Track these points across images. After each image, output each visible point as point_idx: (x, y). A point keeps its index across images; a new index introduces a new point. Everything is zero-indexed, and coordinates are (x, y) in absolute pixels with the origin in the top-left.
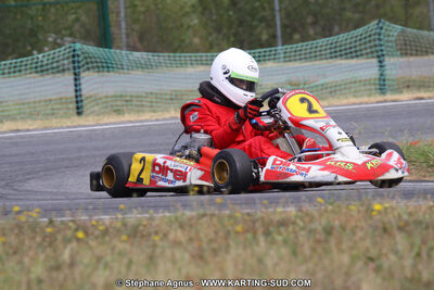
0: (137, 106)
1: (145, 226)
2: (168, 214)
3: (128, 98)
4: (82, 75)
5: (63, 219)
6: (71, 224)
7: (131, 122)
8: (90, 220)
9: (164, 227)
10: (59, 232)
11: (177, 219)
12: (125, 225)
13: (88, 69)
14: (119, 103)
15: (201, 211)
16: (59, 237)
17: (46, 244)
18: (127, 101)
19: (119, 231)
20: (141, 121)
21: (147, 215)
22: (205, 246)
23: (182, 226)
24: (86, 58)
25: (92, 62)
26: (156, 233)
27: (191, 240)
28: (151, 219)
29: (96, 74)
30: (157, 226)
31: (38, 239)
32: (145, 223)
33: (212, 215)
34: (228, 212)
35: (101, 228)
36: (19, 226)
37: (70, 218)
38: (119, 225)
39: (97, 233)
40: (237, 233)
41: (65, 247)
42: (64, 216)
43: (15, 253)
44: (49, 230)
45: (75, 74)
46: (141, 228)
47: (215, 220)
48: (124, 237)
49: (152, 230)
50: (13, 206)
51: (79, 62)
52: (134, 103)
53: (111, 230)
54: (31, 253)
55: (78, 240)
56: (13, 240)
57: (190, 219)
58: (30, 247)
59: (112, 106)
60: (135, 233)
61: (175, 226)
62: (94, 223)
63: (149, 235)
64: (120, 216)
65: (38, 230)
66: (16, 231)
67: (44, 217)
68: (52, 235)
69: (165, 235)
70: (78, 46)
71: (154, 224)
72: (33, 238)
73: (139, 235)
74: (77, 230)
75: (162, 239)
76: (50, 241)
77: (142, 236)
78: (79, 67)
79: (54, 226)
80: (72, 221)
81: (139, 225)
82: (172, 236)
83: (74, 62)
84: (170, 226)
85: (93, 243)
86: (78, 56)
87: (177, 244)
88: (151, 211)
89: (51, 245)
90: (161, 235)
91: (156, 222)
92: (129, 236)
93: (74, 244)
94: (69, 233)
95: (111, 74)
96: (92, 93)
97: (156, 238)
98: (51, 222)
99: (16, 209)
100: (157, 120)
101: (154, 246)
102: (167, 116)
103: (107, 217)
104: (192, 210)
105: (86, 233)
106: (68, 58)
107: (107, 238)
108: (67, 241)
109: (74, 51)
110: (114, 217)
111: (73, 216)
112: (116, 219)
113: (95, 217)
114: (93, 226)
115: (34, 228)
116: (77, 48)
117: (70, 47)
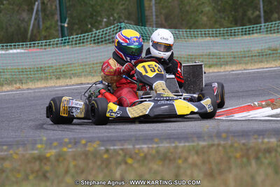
1: (172, 153)
2: (187, 144)
5: (116, 147)
6: (121, 152)
8: (134, 148)
9: (185, 154)
10: (112, 157)
12: (158, 152)
15: (211, 143)
16: (113, 161)
17: (103, 166)
19: (154, 157)
21: (173, 145)
22: (214, 167)
23: (197, 153)
26: (180, 158)
27: (204, 162)
28: (176, 147)
30: (181, 153)
31: (99, 163)
32: (172, 150)
33: (219, 145)
34: (229, 142)
35: (142, 155)
36: (86, 154)
37: (120, 147)
38: (154, 152)
39: (138, 158)
40: (236, 158)
41: (117, 169)
42: (114, 145)
43: (82, 172)
44: (106, 156)
46: (169, 154)
47: (220, 148)
49: (177, 156)
53: (148, 156)
54: (94, 172)
55: (126, 163)
56: (81, 163)
57: (203, 147)
58: (92, 169)
60: (166, 158)
61: (193, 152)
62: (136, 151)
63: (175, 159)
64: (155, 146)
65: (98, 156)
66: (83, 157)
67: (102, 146)
68: (107, 159)
69: (186, 160)
71: (178, 151)
72: (95, 162)
73: (167, 161)
74: (125, 156)
75: (183, 162)
76: (107, 164)
77: (170, 160)
79: (109, 154)
80: (122, 149)
81: (168, 152)
82: (190, 160)
84: (189, 153)
85: (136, 165)
87: (194, 165)
88: (177, 143)
89: (107, 166)
90: (183, 159)
91: (180, 150)
92: (161, 160)
93: (123, 167)
94: (120, 158)
97: (180, 162)
98: (107, 151)
99: (83, 142)
103: (145, 146)
104: (204, 140)
105: (131, 157)
107: (146, 162)
108: (118, 164)
109: (121, 28)
110: (150, 146)
111: (122, 145)
112: (152, 148)
113: (138, 147)
114: (136, 153)
115: (95, 154)
116: (122, 26)
117: (118, 26)
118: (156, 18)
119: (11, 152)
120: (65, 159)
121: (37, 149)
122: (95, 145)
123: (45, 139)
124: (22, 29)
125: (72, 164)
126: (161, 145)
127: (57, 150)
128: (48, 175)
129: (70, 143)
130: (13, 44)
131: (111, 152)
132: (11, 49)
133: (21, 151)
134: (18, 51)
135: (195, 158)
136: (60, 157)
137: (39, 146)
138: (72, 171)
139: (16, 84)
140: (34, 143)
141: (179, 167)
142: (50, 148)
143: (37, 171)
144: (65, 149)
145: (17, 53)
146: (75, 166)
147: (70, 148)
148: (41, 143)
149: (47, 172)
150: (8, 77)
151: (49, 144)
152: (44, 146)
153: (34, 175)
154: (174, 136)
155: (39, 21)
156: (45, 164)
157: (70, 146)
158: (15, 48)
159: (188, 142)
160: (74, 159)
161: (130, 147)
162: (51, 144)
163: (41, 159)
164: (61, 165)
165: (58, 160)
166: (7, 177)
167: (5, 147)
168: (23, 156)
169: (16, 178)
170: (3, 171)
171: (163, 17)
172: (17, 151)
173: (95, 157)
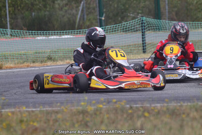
1: (178, 110)
2: (189, 104)
4: (146, 33)
5: (137, 106)
6: (141, 109)
8: (151, 106)
9: (188, 111)
10: (135, 112)
12: (168, 109)
13: (149, 30)
16: (135, 115)
17: (129, 118)
19: (165, 113)
21: (179, 104)
23: (196, 110)
24: (148, 24)
25: (151, 27)
26: (184, 114)
27: (201, 117)
28: (181, 106)
29: (153, 33)
31: (125, 116)
32: (178, 108)
35: (156, 111)
36: (116, 109)
38: (165, 109)
39: (154, 113)
41: (138, 120)
42: (137, 104)
43: (113, 123)
44: (130, 111)
45: (143, 32)
46: (176, 111)
48: (167, 115)
49: (182, 112)
51: (144, 26)
53: (161, 112)
54: (122, 123)
55: (145, 117)
56: (112, 116)
57: (201, 106)
58: (121, 120)
60: (173, 113)
61: (193, 110)
62: (152, 108)
63: (180, 114)
64: (166, 105)
65: (125, 111)
66: (114, 111)
67: (128, 104)
68: (131, 113)
69: (188, 115)
70: (144, 18)
72: (122, 116)
74: (144, 111)
75: (186, 117)
76: (131, 117)
77: (177, 115)
78: (145, 29)
80: (142, 107)
81: (175, 109)
82: (191, 115)
83: (142, 26)
84: (191, 110)
85: (152, 118)
86: (144, 23)
87: (194, 119)
88: (182, 103)
89: (131, 119)
90: (186, 114)
91: (184, 108)
92: (170, 115)
93: (143, 119)
94: (140, 113)
95: (161, 32)
96: (150, 42)
97: (184, 116)
98: (131, 108)
99: (114, 101)
101: (183, 120)
103: (159, 105)
105: (149, 112)
106: (139, 24)
107: (159, 116)
108: (139, 117)
109: (142, 21)
110: (162, 105)
111: (142, 104)
112: (164, 106)
113: (153, 105)
114: (152, 110)
115: (123, 110)
116: (144, 19)
117: (140, 19)
118: (169, 14)
119: (62, 107)
120: (101, 113)
121: (81, 106)
122: (123, 104)
123: (86, 98)
124: (72, 21)
125: (106, 117)
126: (172, 104)
127: (95, 107)
128: (89, 124)
129: (105, 102)
130: (64, 31)
131: (134, 108)
132: (63, 35)
133: (69, 106)
134: (69, 36)
135: (195, 114)
136: (97, 112)
137: (83, 103)
138: (106, 121)
140: (79, 101)
142: (90, 105)
143: (81, 121)
144: (101, 106)
145: (68, 38)
146: (108, 118)
147: (104, 105)
148: (84, 100)
149: (88, 122)
150: (61, 55)
151: (90, 102)
152: (86, 103)
153: (79, 124)
154: (181, 99)
155: (84, 15)
156: (87, 116)
157: (104, 104)
158: (66, 34)
159: (190, 103)
160: (108, 113)
161: (148, 105)
162: (91, 102)
163: (84, 112)
164: (98, 117)
165: (95, 114)
166: (59, 125)
167: (59, 104)
168: (71, 110)
169: (66, 126)
170: (56, 121)
171: (174, 13)
172: (66, 107)
173: (122, 111)
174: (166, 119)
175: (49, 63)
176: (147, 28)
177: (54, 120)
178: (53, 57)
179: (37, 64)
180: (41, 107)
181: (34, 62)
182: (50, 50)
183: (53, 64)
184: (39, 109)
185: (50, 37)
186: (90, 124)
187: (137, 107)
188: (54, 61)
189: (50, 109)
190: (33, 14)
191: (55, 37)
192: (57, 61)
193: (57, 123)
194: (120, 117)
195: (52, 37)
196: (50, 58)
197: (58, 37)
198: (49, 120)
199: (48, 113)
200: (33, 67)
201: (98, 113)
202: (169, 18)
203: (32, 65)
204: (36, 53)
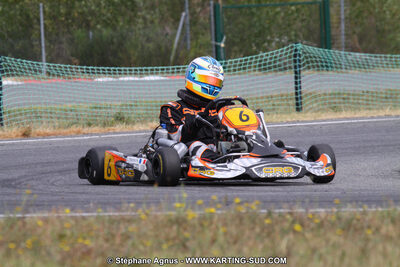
0: (353, 103)
1: (358, 220)
2: (380, 209)
3: (345, 96)
4: (303, 73)
5: (282, 211)
6: (288, 217)
7: (348, 119)
8: (307, 212)
9: (377, 222)
10: (277, 223)
11: (389, 213)
12: (339, 218)
13: (309, 68)
14: (336, 101)
16: (277, 228)
17: (264, 234)
18: (344, 99)
19: (333, 225)
20: (357, 118)
21: (361, 210)
23: (393, 221)
24: (307, 58)
25: (312, 62)
26: (369, 227)
28: (364, 213)
29: (316, 73)
30: (371, 220)
31: (258, 230)
32: (358, 216)
35: (317, 221)
36: (240, 217)
37: (287, 211)
38: (334, 218)
39: (312, 225)
41: (282, 237)
42: (280, 208)
43: (235, 242)
44: (267, 221)
45: (296, 73)
46: (355, 222)
48: (338, 231)
49: (365, 225)
50: (235, 197)
51: (300, 61)
52: (351, 101)
53: (326, 223)
54: (251, 243)
55: (295, 232)
56: (233, 230)
58: (249, 238)
59: (330, 103)
60: (349, 227)
61: (388, 220)
62: (310, 216)
63: (362, 228)
64: (335, 210)
65: (257, 221)
66: (237, 222)
67: (263, 208)
68: (271, 226)
69: (378, 230)
70: (300, 46)
71: (367, 218)
72: (253, 229)
73: (352, 229)
74: (293, 222)
75: (374, 233)
76: (268, 232)
77: (356, 230)
78: (300, 66)
79: (272, 219)
80: (291, 214)
81: (352, 219)
82: (384, 230)
83: (295, 61)
84: (382, 221)
85: (308, 235)
86: (300, 55)
87: (388, 238)
88: (366, 207)
89: (269, 235)
90: (373, 229)
91: (370, 216)
92: (343, 229)
93: (291, 236)
94: (286, 225)
95: (331, 73)
96: (313, 90)
97: (369, 232)
98: (269, 214)
99: (238, 200)
100: (372, 117)
102: (382, 113)
103: (322, 210)
105: (302, 225)
106: (290, 57)
107: (322, 231)
108: (284, 232)
109: (296, 50)
110: (329, 210)
111: (291, 208)
112: (331, 212)
113: (311, 210)
114: (309, 219)
115: (254, 219)
116: (299, 48)
117: (292, 47)
118: (346, 39)
119: (140, 211)
120: (211, 223)
121: (174, 209)
122: (254, 207)
123: (185, 195)
124: (163, 49)
125: (222, 230)
126: (343, 209)
127: (202, 212)
128: (188, 244)
129: (220, 202)
130: (149, 68)
131: (275, 216)
132: (147, 74)
133: (153, 210)
134: (157, 78)
135: (391, 228)
136: (204, 222)
137: (178, 205)
138: (221, 239)
139: (152, 121)
140: (171, 200)
141: (367, 240)
142: (193, 208)
143: (174, 239)
144: (213, 210)
145: (155, 81)
146: (225, 234)
147: (218, 209)
148: (180, 202)
149: (187, 239)
150: (142, 112)
151: (191, 203)
152: (184, 205)
153: (171, 243)
154: (365, 199)
155: (185, 40)
156: (185, 229)
157: (219, 206)
158: (152, 74)
159: (382, 207)
160: (225, 225)
161: (301, 210)
162: (194, 203)
163: (180, 222)
164: (207, 231)
165: (201, 225)
166: (133, 244)
167: (132, 205)
168: (156, 217)
169: (145, 246)
170: (127, 237)
171: (356, 37)
172: (147, 211)
173: (253, 222)
174: (335, 237)
175: (119, 127)
176: (304, 65)
177: (122, 235)
178: (126, 116)
179: (95, 129)
180: (100, 210)
181: (89, 125)
182: (120, 103)
183: (125, 130)
184: (95, 214)
185: (121, 79)
186: (191, 244)
187: (280, 215)
188: (127, 123)
189: (117, 214)
190: (91, 33)
191: (131, 78)
192: (133, 123)
193: (130, 242)
194: (247, 232)
195: (126, 79)
196: (120, 118)
197: (137, 79)
198: (113, 236)
199: (112, 221)
200: (87, 134)
201: (206, 224)
202: (346, 47)
203: (86, 130)
204: (96, 108)
